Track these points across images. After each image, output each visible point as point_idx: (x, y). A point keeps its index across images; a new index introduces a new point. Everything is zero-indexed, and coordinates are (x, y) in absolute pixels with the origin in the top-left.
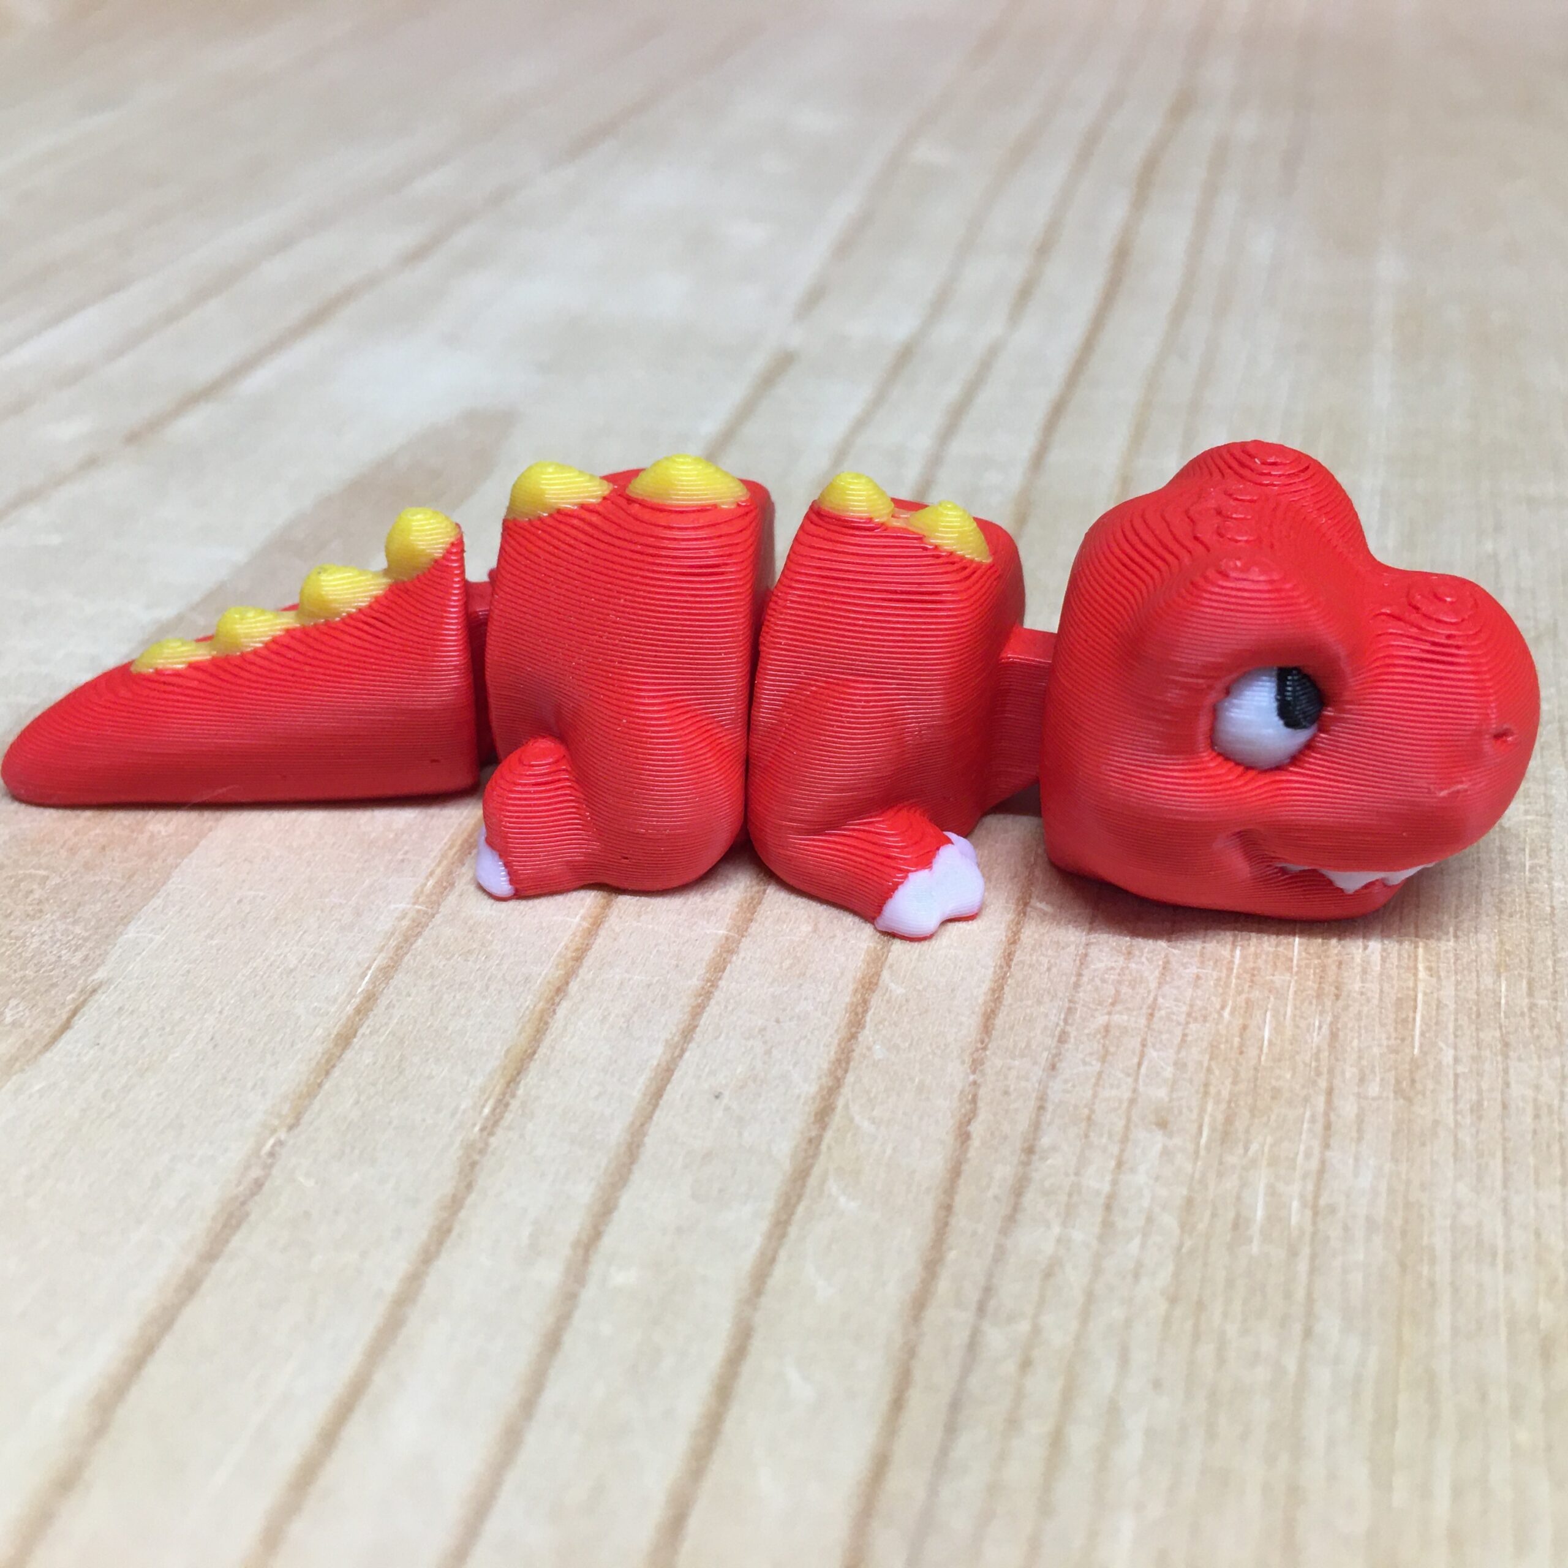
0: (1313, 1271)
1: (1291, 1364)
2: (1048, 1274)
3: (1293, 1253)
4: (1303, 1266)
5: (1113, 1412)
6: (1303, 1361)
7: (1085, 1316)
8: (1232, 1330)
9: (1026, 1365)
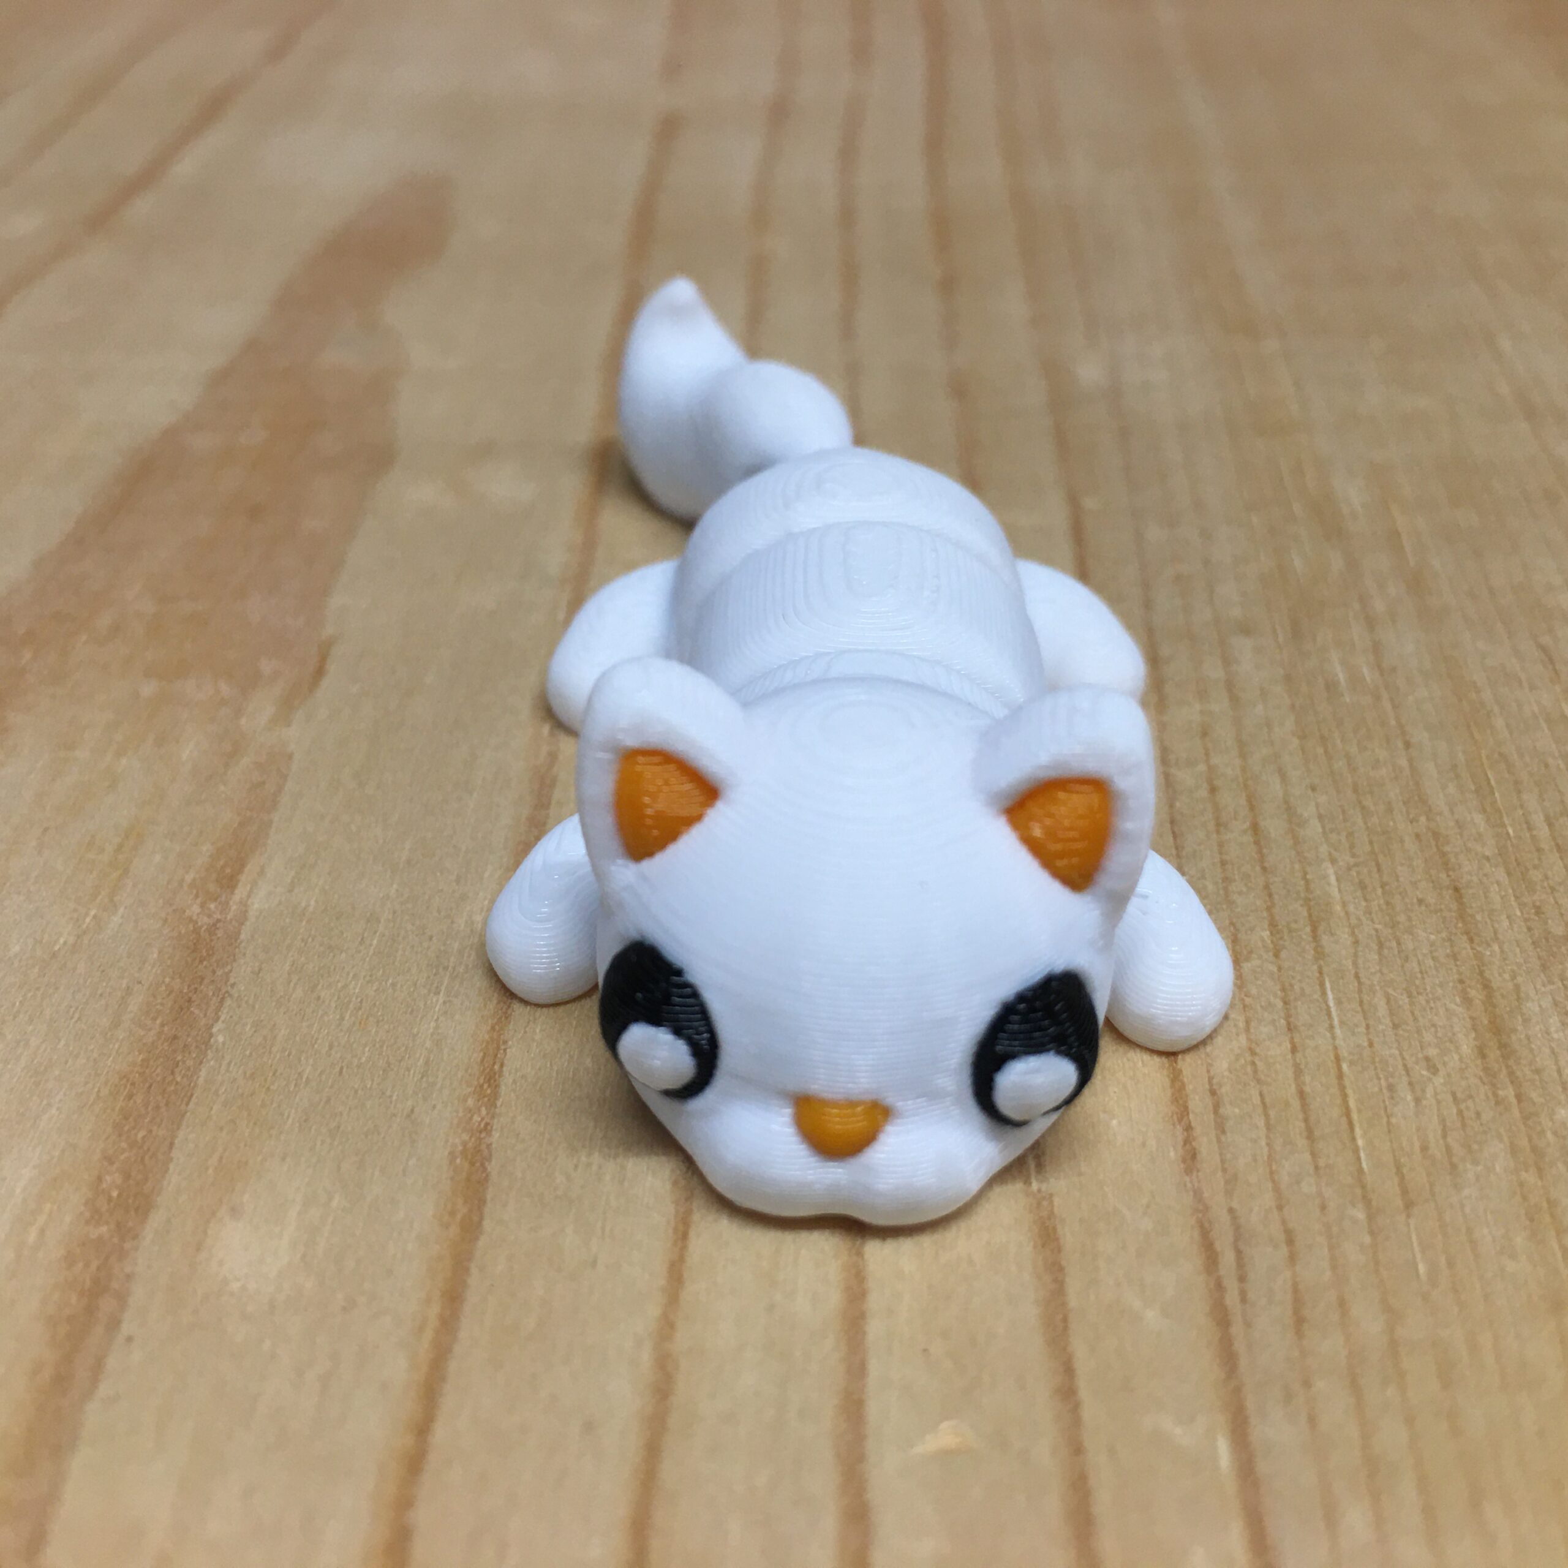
0: (1395, 707)
1: (1403, 762)
2: (1205, 734)
3: (1378, 698)
4: (1387, 705)
5: (1289, 809)
6: (1410, 760)
7: (1243, 755)
8: (1354, 750)
9: (1213, 790)
